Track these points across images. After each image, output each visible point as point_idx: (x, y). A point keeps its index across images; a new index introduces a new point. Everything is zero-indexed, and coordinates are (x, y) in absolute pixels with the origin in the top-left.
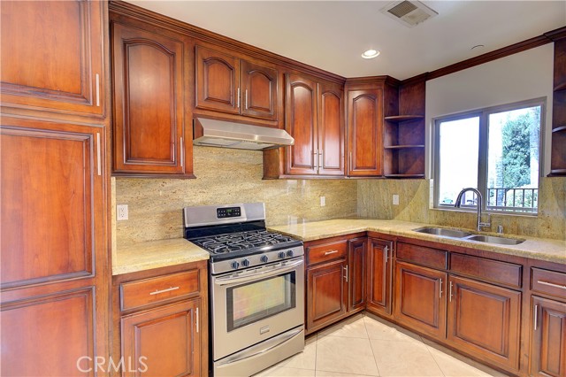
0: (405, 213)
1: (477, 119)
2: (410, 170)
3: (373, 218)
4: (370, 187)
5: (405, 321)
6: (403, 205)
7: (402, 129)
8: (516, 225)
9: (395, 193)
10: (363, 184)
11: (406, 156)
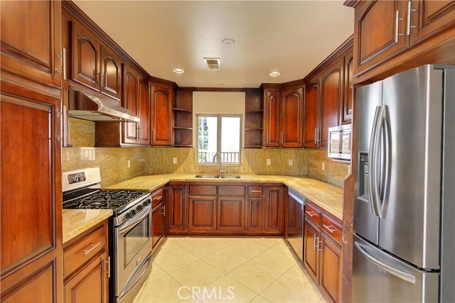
0: (181, 168)
1: (216, 118)
2: (184, 143)
3: (157, 174)
4: (156, 153)
5: (196, 230)
6: (179, 163)
7: (179, 116)
8: (233, 170)
9: (174, 155)
10: (150, 150)
11: (181, 134)
